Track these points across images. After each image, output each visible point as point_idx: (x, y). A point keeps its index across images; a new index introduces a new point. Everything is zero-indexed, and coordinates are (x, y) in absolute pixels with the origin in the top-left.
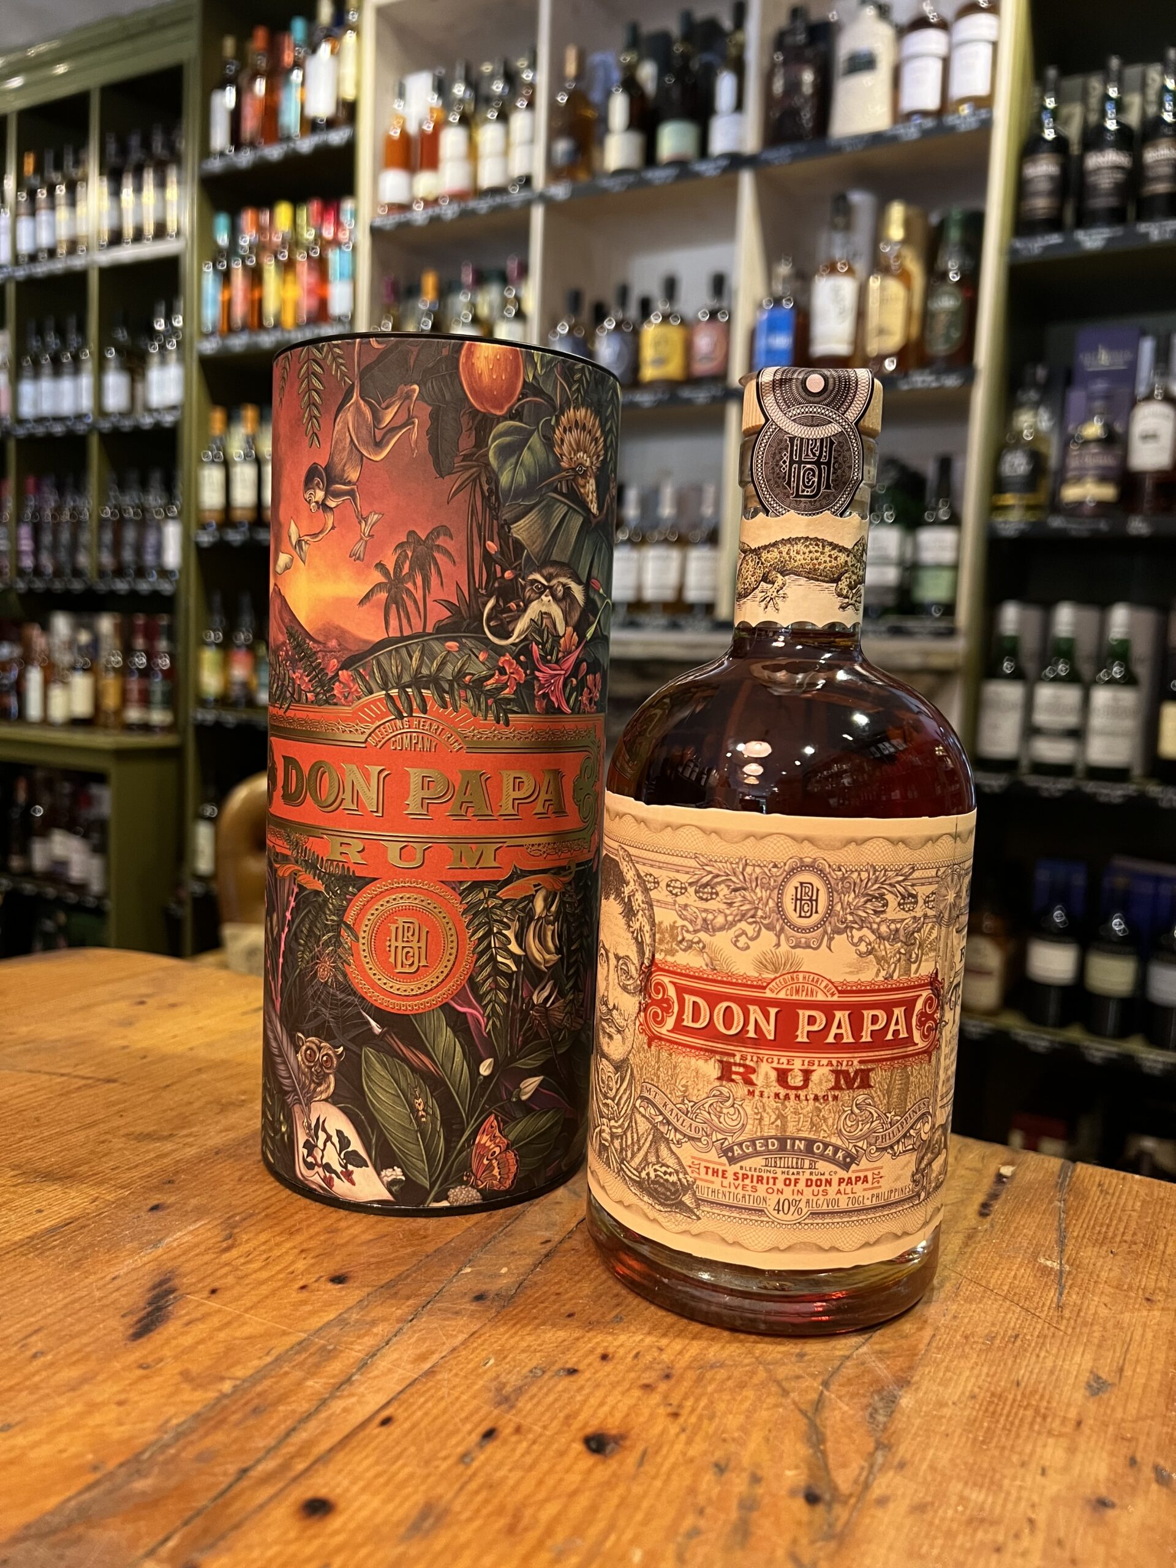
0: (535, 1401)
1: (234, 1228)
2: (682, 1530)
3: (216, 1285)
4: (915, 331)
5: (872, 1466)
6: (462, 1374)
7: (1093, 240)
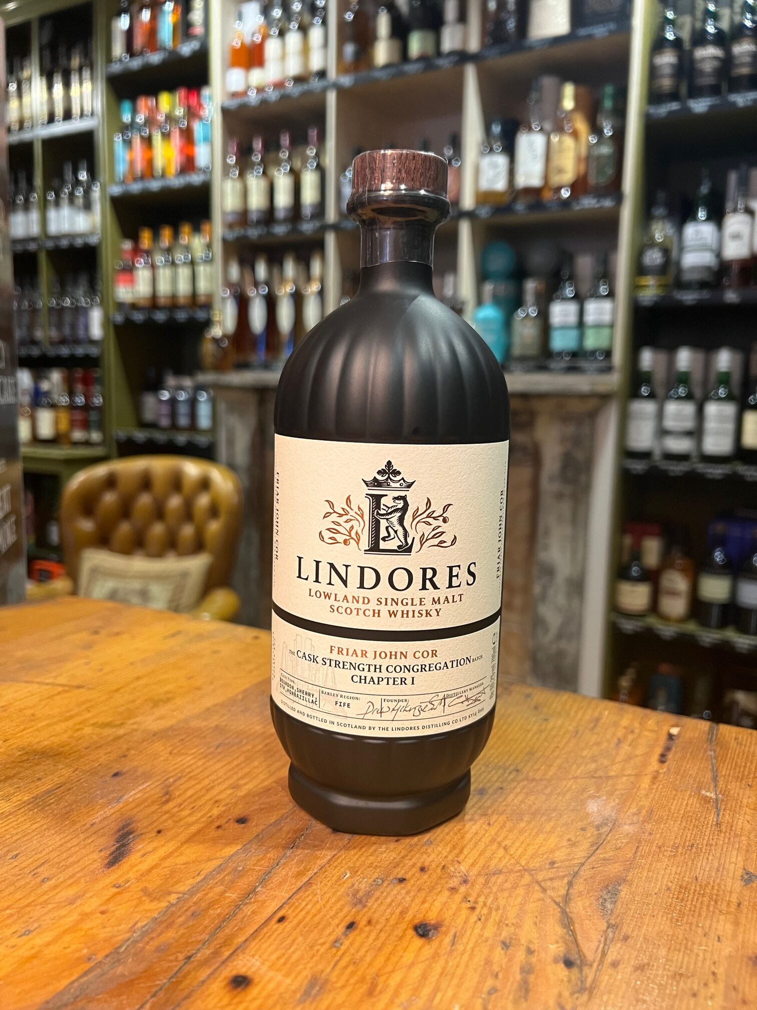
0: (379, 901)
1: (169, 786)
2: (485, 990)
3: (161, 827)
4: (582, 168)
5: (606, 940)
6: (329, 884)
7: (700, 106)
